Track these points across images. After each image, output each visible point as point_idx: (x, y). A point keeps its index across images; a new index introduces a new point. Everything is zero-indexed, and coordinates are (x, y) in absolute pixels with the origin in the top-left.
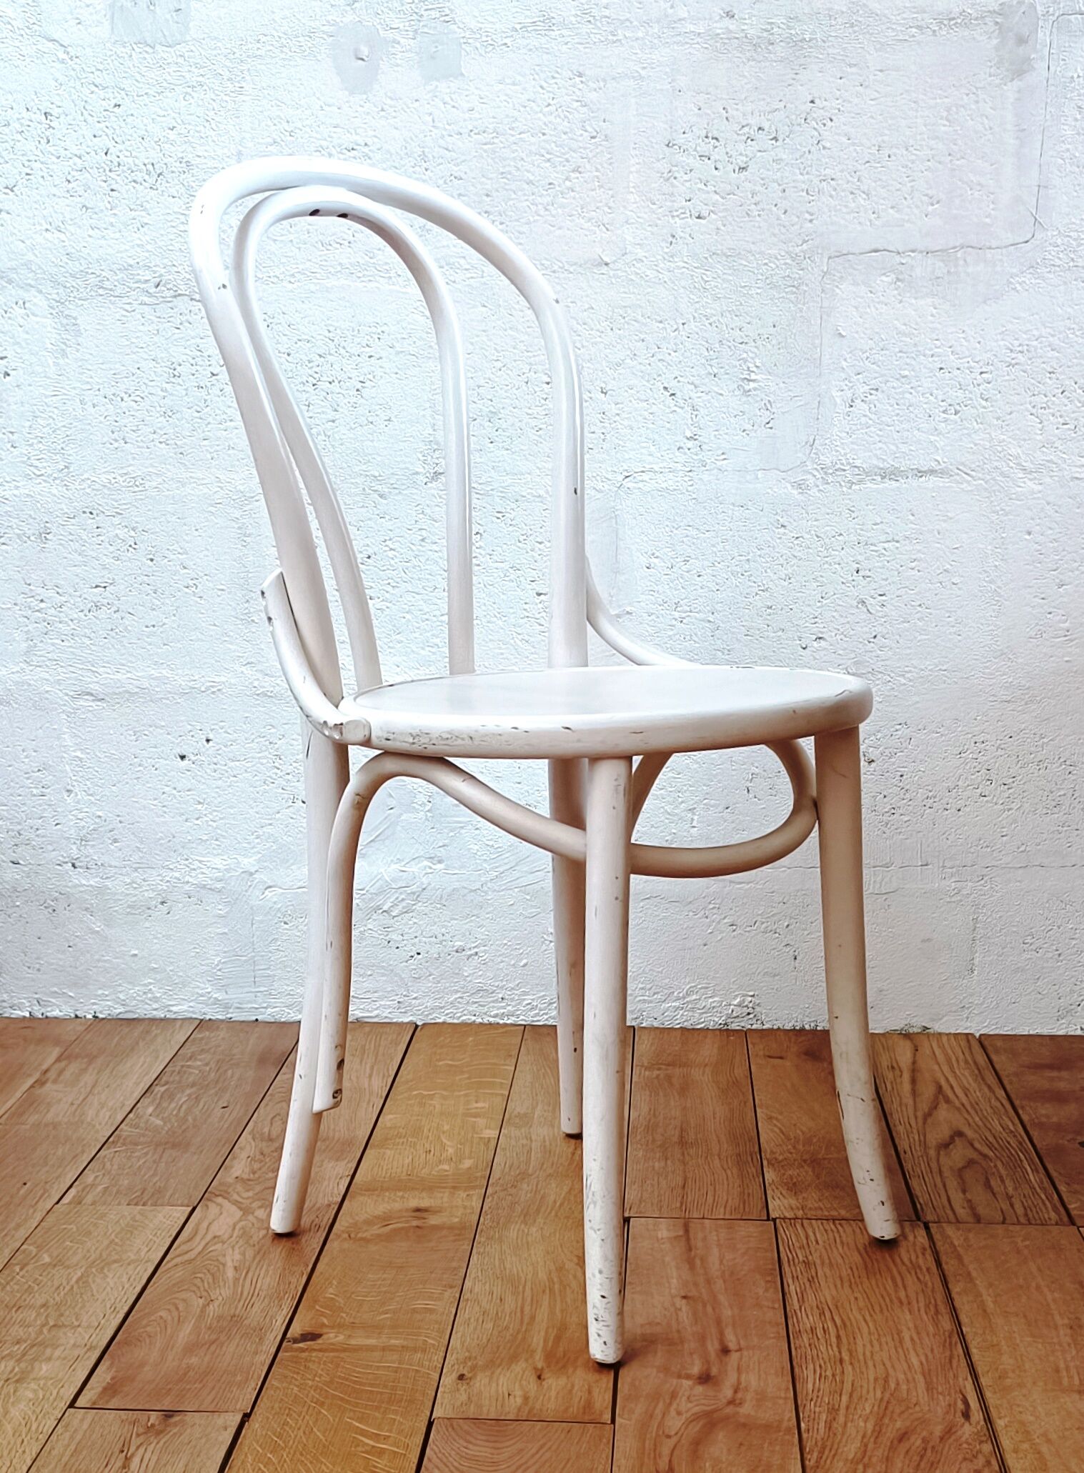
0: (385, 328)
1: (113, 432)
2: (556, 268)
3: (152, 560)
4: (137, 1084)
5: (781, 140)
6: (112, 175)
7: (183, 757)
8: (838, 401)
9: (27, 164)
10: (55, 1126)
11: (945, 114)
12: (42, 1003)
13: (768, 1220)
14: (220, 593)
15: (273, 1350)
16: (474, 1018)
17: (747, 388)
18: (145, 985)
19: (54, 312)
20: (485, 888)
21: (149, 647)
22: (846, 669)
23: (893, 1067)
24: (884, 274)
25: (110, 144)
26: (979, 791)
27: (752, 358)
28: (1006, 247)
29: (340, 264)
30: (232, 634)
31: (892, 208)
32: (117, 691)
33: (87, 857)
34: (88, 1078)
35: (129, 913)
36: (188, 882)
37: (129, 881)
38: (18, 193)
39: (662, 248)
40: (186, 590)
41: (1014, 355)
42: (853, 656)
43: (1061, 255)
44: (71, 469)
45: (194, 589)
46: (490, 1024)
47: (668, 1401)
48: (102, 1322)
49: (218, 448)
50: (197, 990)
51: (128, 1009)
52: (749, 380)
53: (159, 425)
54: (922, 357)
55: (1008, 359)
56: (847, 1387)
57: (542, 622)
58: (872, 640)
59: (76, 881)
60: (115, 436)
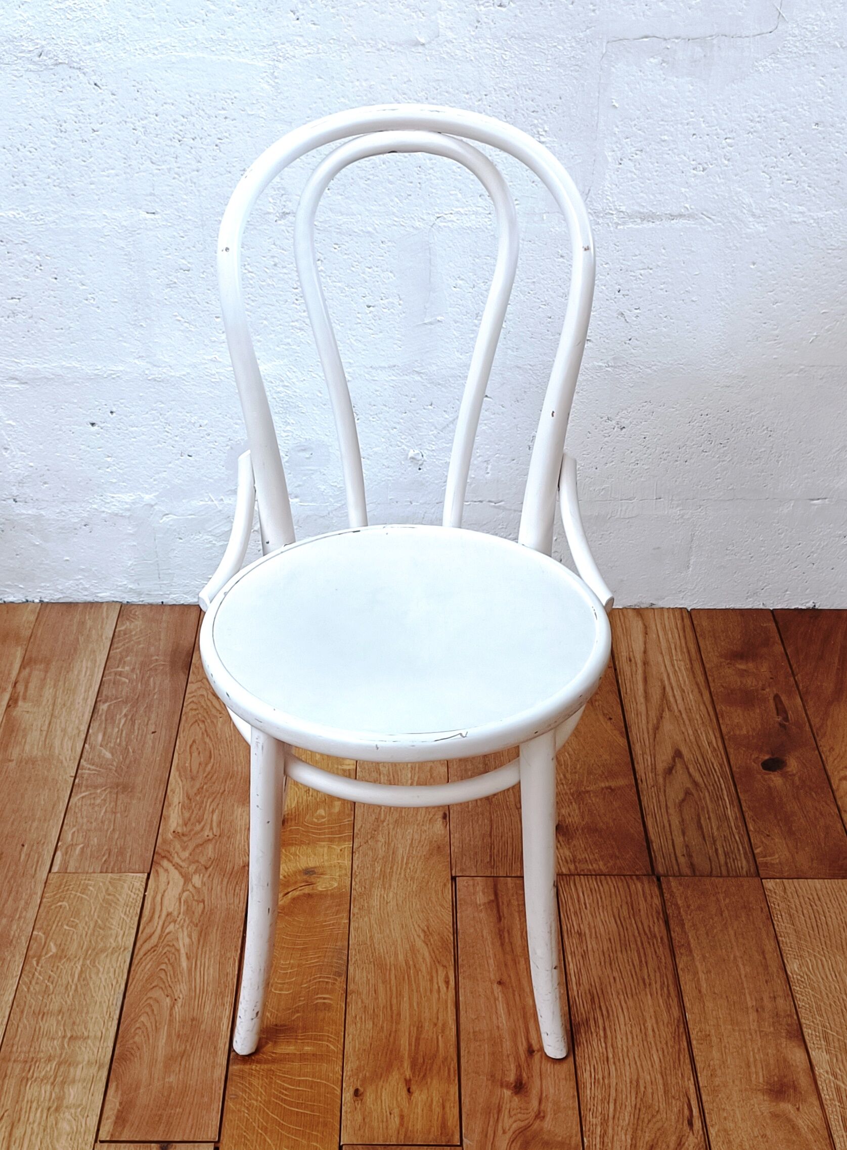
0: (236, 94)
1: (13, 177)
2: (380, 46)
3: (56, 279)
7: (93, 424)
8: (610, 159)
10: (33, 762)
14: (113, 304)
18: (76, 580)
20: (331, 515)
21: (60, 345)
22: (607, 363)
24: (652, 57)
26: (701, 449)
27: (542, 124)
28: (754, 36)
29: (196, 40)
30: (125, 335)
32: (37, 377)
33: (24, 494)
34: (48, 693)
35: (60, 533)
36: (104, 512)
37: (58, 511)
39: (469, 31)
40: (86, 302)
41: (752, 125)
42: (613, 353)
43: (798, 44)
45: (92, 301)
48: (104, 1031)
49: (103, 191)
50: (116, 583)
51: (65, 595)
53: (52, 172)
54: (679, 126)
55: (748, 128)
56: (613, 1093)
57: (372, 327)
58: (628, 342)
59: (18, 512)
60: (15, 179)
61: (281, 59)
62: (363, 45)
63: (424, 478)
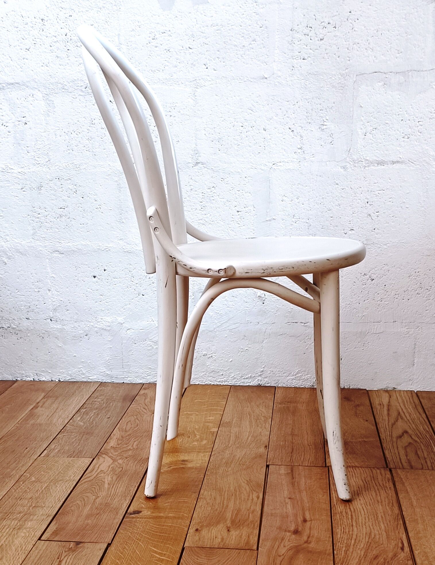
0: (176, 104)
2: (245, 80)
3: (83, 198)
4: (74, 408)
5: (337, 27)
6: (68, 43)
7: (95, 277)
8: (360, 133)
9: (34, 39)
10: (40, 425)
11: (404, 17)
12: (38, 375)
13: (326, 466)
14: (109, 211)
15: (121, 518)
16: (210, 383)
17: (323, 128)
18: (79, 368)
19: (45, 99)
20: (215, 330)
21: (81, 233)
23: (380, 404)
24: (379, 82)
25: (67, 31)
26: (417, 292)
27: (325, 116)
28: (429, 70)
29: (159, 79)
30: (115, 227)
31: (383, 55)
32: (69, 250)
33: (56, 316)
34: (55, 406)
35: (73, 339)
36: (96, 327)
37: (73, 326)
38: (31, 51)
39: (289, 71)
40: (96, 210)
41: (432, 114)
42: (365, 237)
44: (51, 161)
45: (99, 209)
46: (217, 385)
47: (280, 541)
48: (54, 505)
49: (109, 153)
50: (100, 370)
51: (72, 378)
52: (323, 125)
53: (86, 144)
54: (394, 116)
55: (430, 116)
56: (354, 537)
57: (239, 223)
58: (373, 230)
59: (52, 326)
60: (69, 148)
61: (199, 87)
62: (237, 79)
63: (266, 309)
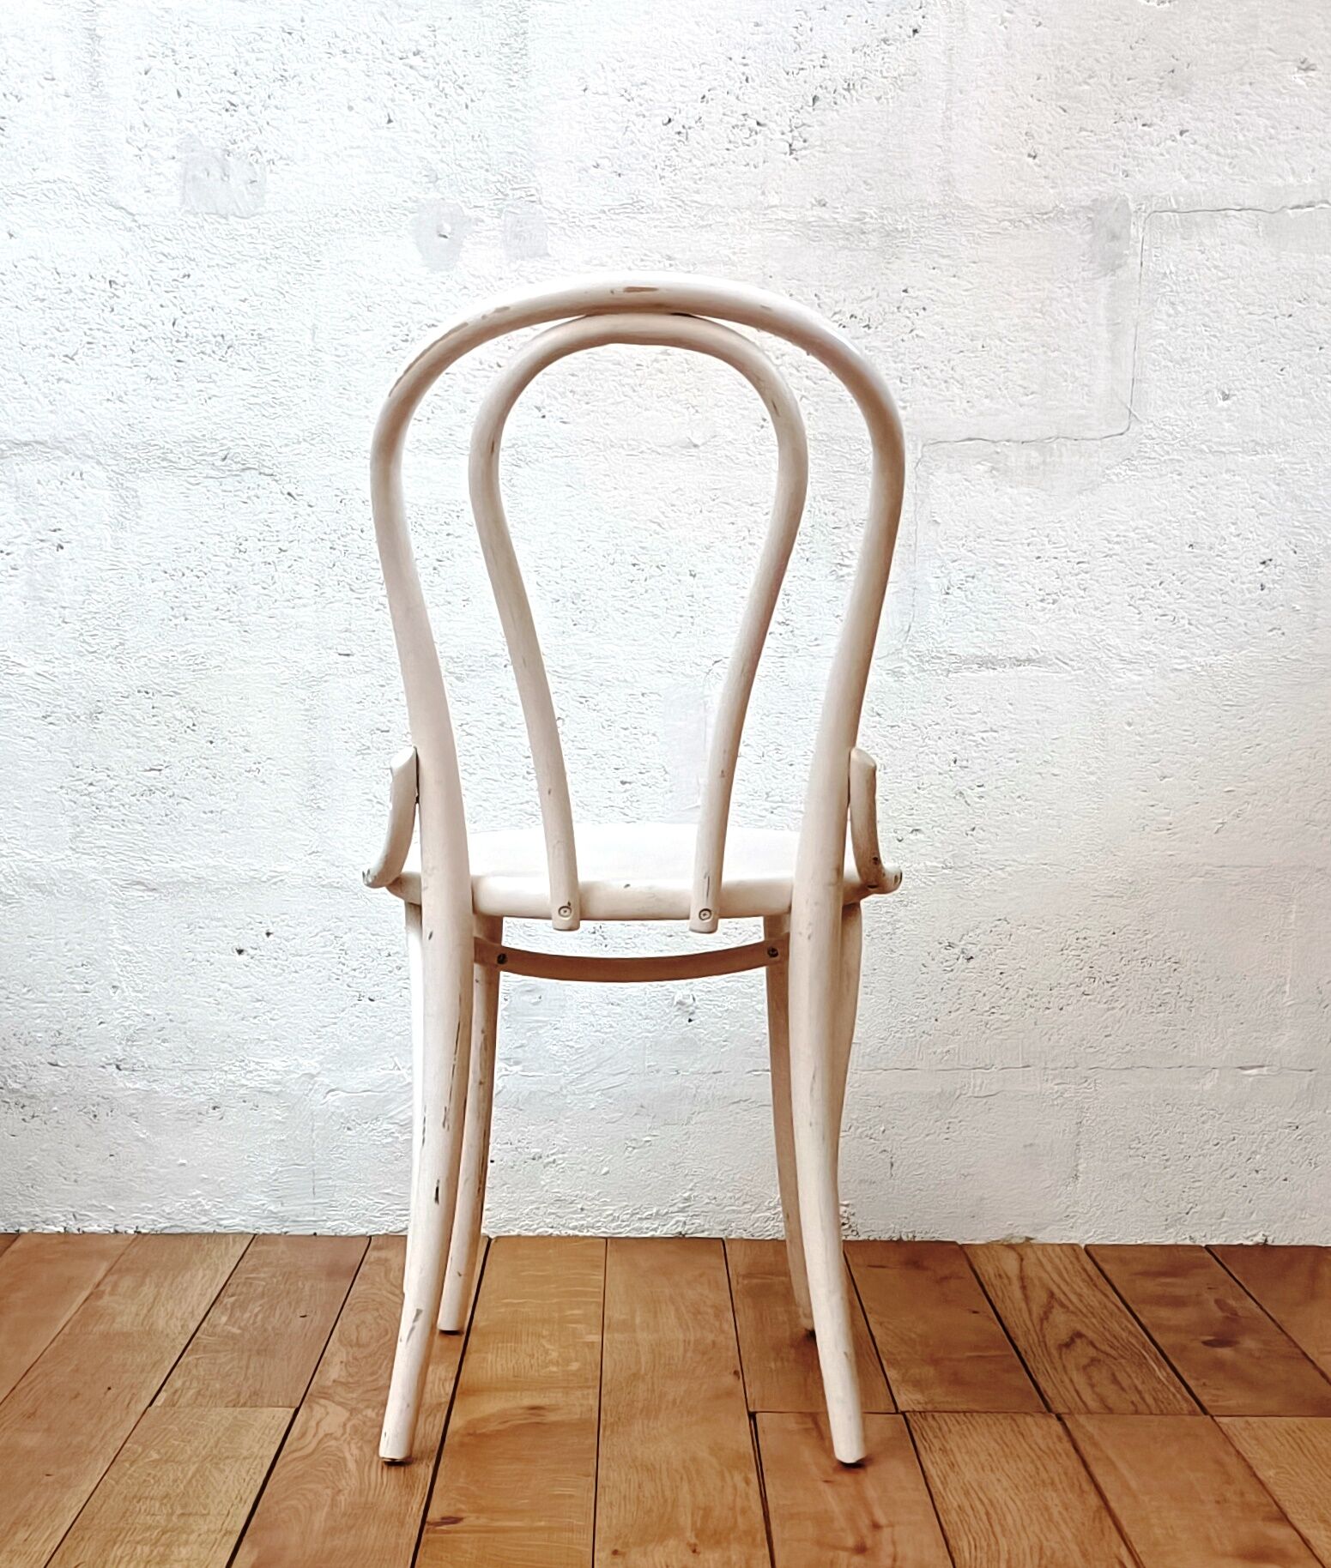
1: (172, 608)
2: (643, 448)
3: (211, 742)
4: (202, 1295)
5: (873, 327)
6: (180, 345)
7: (240, 952)
8: (934, 588)
9: (88, 332)
11: (1038, 306)
12: (78, 1217)
13: (897, 1413)
14: (283, 777)
15: (416, 1533)
16: (551, 1231)
17: (841, 573)
18: (193, 1197)
19: (113, 484)
20: (565, 1092)
21: (206, 834)
22: (944, 863)
23: (1000, 1276)
24: (979, 463)
25: (178, 314)
26: (1082, 989)
27: (847, 544)
28: (1101, 439)
30: (296, 821)
31: (987, 397)
32: (170, 880)
33: (133, 1058)
34: (148, 1290)
35: (177, 1119)
36: (243, 1086)
37: (177, 1084)
38: (79, 362)
39: (753, 431)
40: (247, 774)
41: (1110, 546)
42: (951, 848)
43: (1156, 448)
44: (126, 647)
45: (256, 773)
46: (569, 1236)
48: (231, 1511)
49: (285, 626)
50: (250, 1202)
51: (174, 1223)
52: (841, 565)
53: (222, 602)
54: (1019, 546)
55: (1106, 550)
56: (1004, 1556)
57: (626, 811)
58: (970, 833)
59: (121, 1085)
60: (176, 612)
61: (522, 464)
62: (622, 447)
63: (695, 1035)
